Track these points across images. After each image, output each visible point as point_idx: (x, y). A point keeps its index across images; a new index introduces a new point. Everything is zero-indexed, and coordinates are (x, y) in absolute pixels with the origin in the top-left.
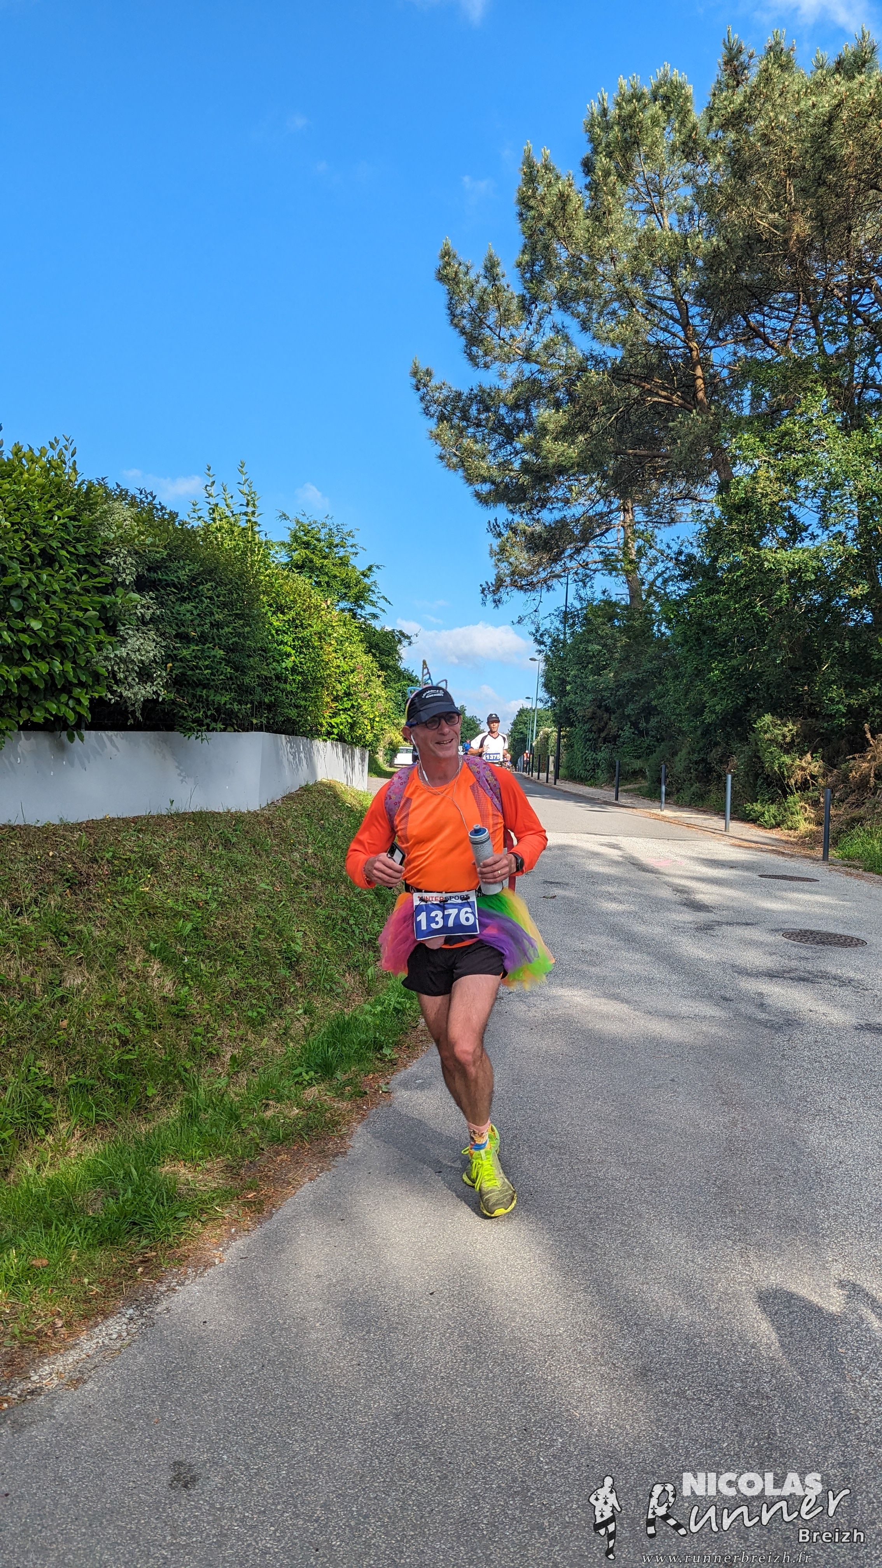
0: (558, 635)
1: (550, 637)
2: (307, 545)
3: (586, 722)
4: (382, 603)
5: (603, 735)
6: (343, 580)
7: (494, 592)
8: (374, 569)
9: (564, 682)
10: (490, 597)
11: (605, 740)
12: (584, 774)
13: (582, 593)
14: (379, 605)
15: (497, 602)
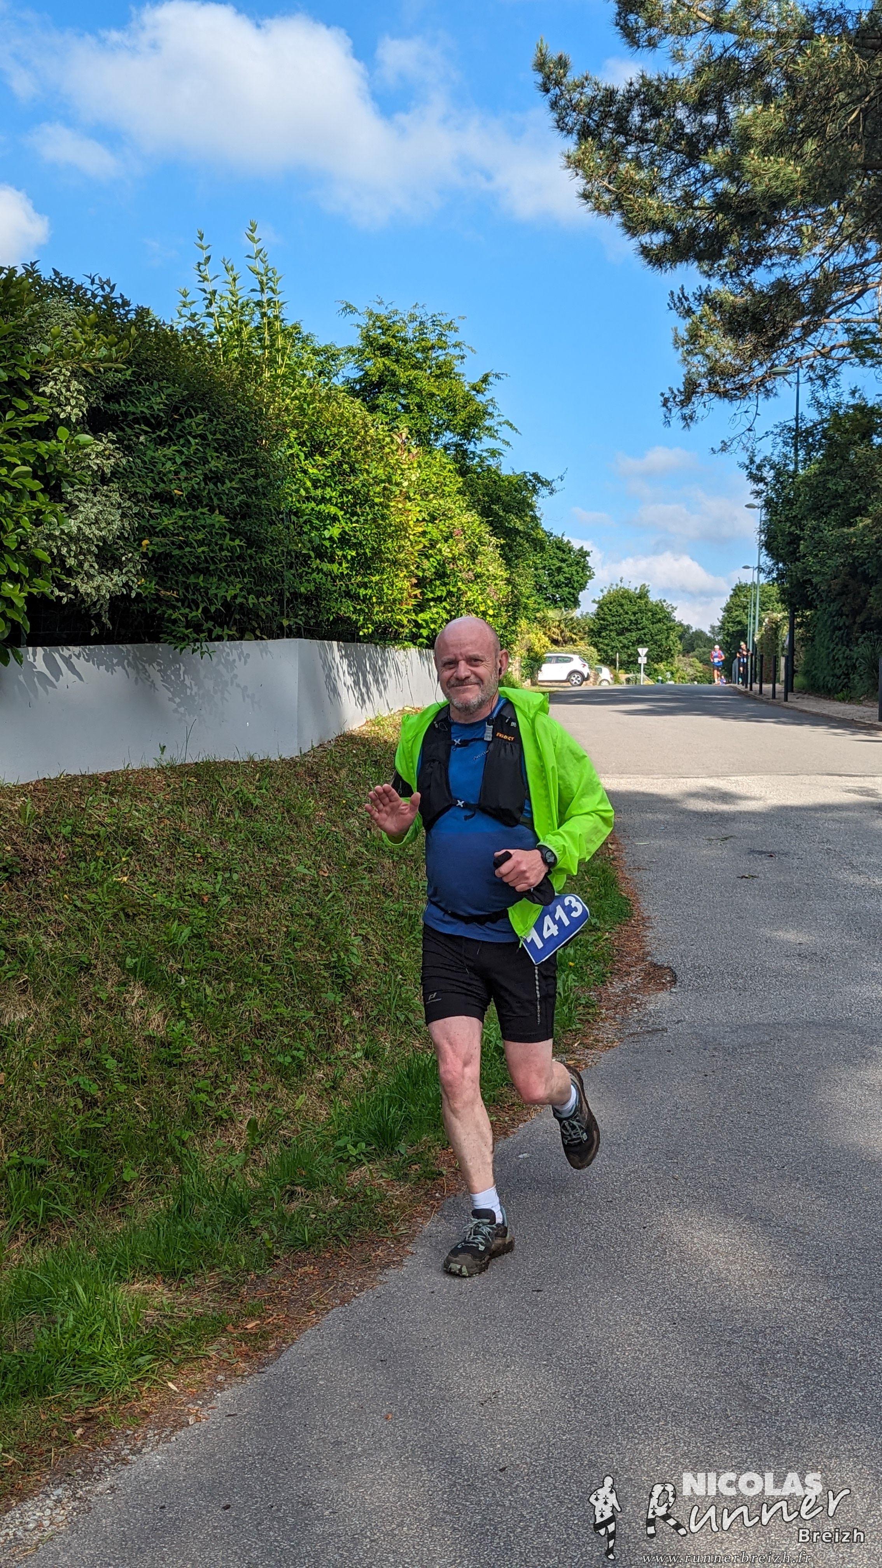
0: (786, 465)
1: (772, 468)
2: (385, 350)
3: (834, 601)
4: (505, 432)
5: (859, 619)
6: (443, 400)
7: (684, 403)
8: (491, 379)
9: (795, 540)
10: (676, 412)
11: (863, 628)
12: (831, 681)
13: (822, 396)
14: (500, 435)
15: (688, 419)
